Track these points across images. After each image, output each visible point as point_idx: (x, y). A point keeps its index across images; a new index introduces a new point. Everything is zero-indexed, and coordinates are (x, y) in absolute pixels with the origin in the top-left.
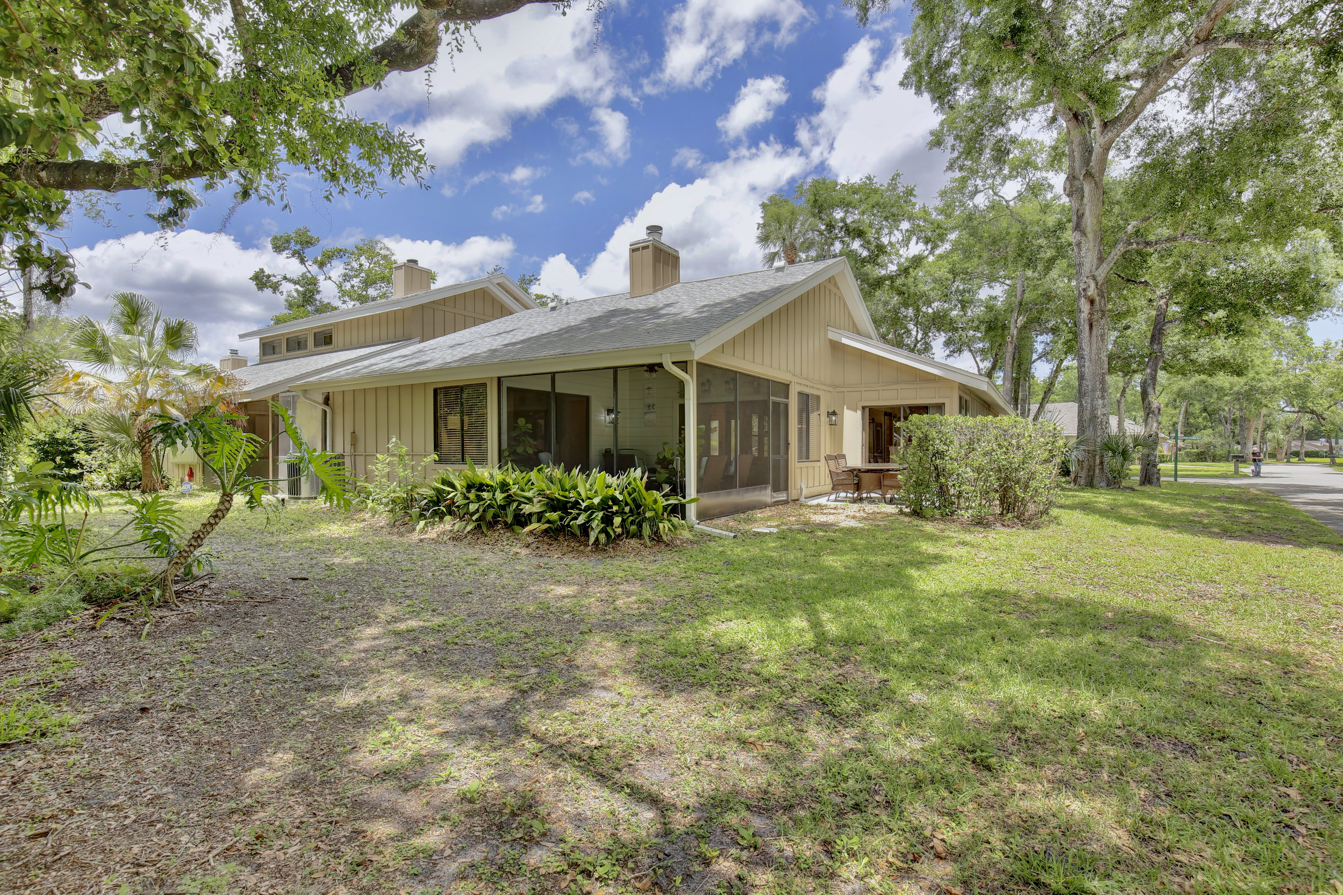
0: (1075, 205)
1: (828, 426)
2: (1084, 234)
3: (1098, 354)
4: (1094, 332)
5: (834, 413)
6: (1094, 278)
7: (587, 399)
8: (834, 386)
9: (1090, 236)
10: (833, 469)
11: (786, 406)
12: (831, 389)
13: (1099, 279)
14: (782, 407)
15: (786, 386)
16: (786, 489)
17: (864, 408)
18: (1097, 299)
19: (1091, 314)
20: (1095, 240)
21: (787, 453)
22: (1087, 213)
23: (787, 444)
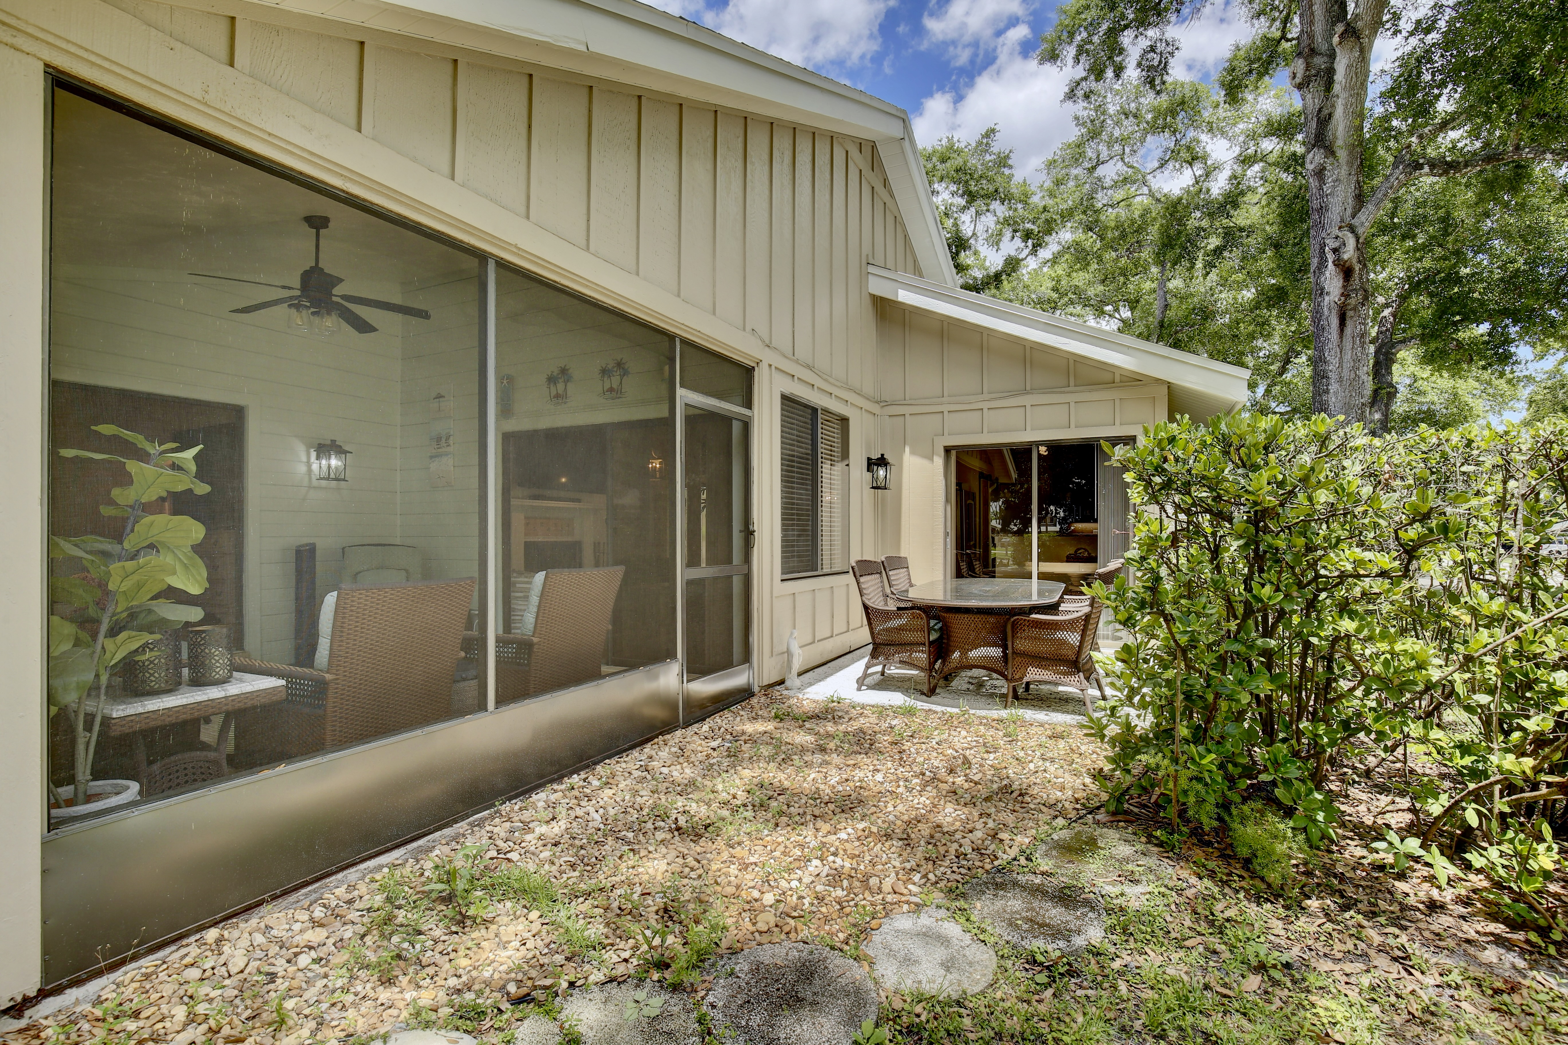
0: (1313, 100)
1: (869, 493)
2: (1330, 152)
3: (1354, 369)
4: (1348, 330)
5: (882, 462)
6: (1352, 229)
7: (239, 412)
8: (883, 403)
9: (1342, 154)
10: (877, 602)
11: (746, 426)
12: (876, 408)
13: (1360, 231)
14: (736, 427)
15: (747, 373)
16: (747, 658)
17: (948, 450)
18: (1357, 267)
19: (1345, 295)
20: (1350, 164)
21: (747, 558)
22: (1339, 112)
23: (748, 534)
